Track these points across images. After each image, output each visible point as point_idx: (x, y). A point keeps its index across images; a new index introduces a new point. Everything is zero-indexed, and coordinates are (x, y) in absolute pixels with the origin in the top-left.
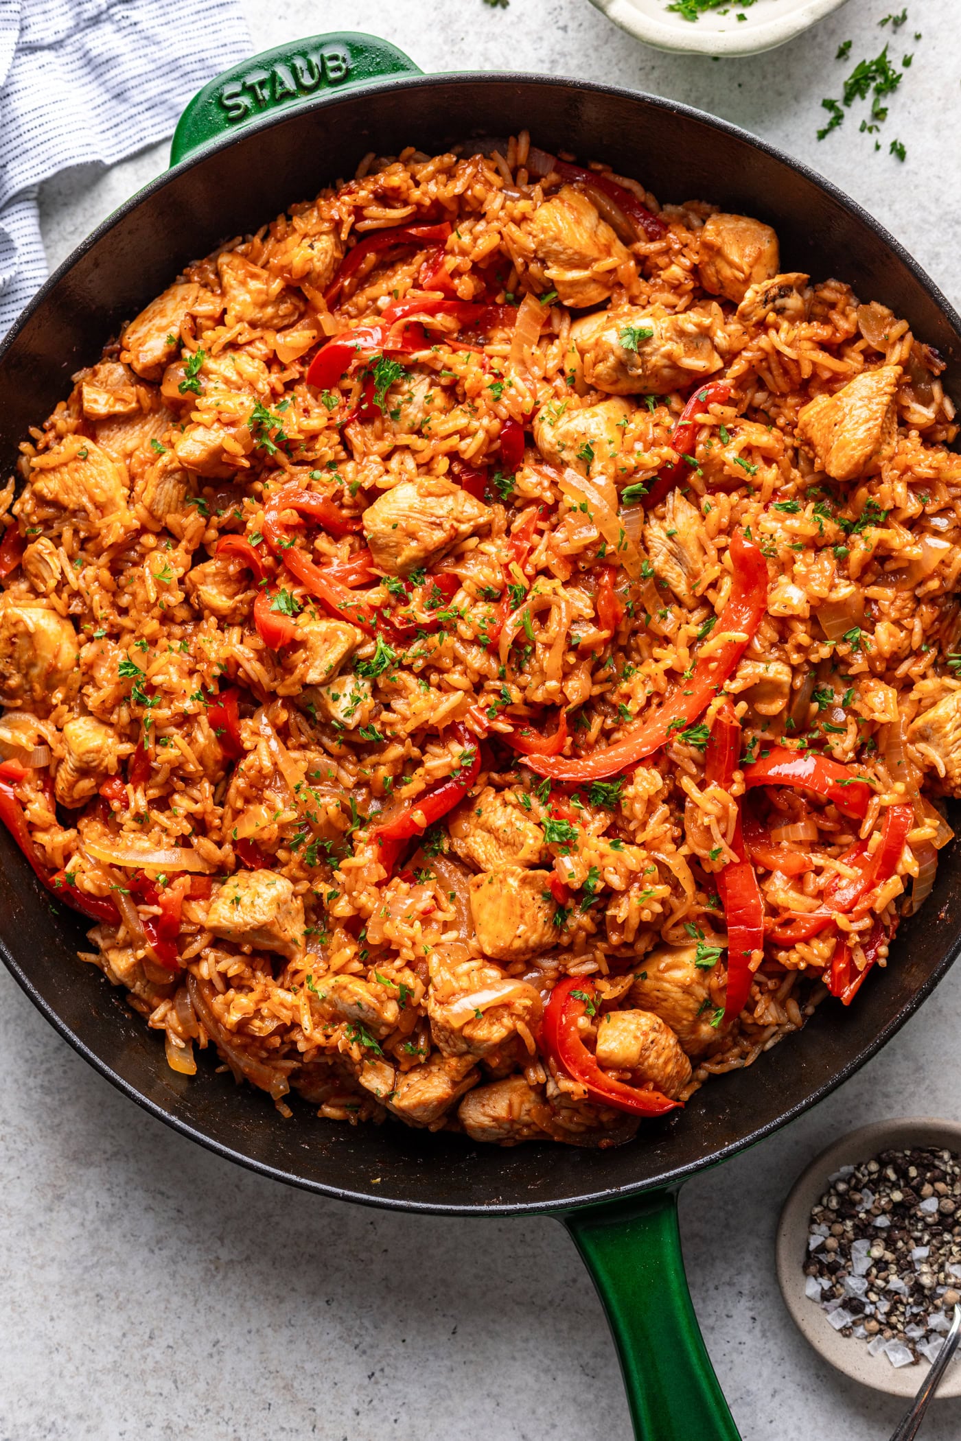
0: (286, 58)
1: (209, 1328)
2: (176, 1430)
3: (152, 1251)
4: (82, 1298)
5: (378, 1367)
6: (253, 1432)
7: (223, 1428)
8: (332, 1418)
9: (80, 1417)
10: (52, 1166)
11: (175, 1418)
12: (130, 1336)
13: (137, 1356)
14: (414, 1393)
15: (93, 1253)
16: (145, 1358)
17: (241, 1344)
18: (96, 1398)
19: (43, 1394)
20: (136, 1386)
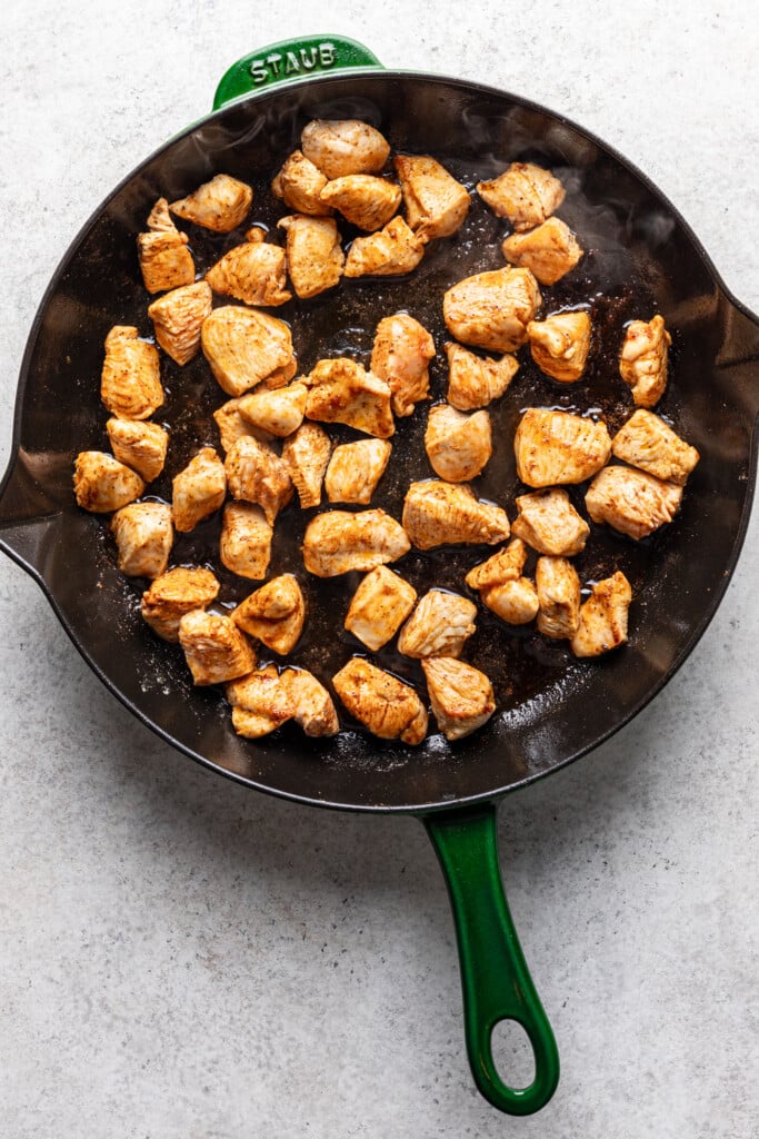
0: (295, 48)
1: (233, 867)
2: (207, 938)
3: (194, 814)
4: (144, 846)
5: (351, 895)
6: (262, 941)
7: (240, 937)
8: (316, 930)
9: (139, 929)
10: (126, 753)
11: (207, 931)
12: (177, 872)
13: (181, 886)
14: (375, 913)
15: (153, 815)
16: (187, 888)
17: (255, 879)
18: (151, 916)
19: (113, 913)
20: (180, 908)
